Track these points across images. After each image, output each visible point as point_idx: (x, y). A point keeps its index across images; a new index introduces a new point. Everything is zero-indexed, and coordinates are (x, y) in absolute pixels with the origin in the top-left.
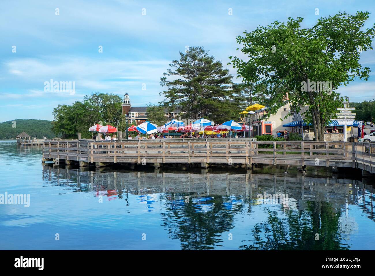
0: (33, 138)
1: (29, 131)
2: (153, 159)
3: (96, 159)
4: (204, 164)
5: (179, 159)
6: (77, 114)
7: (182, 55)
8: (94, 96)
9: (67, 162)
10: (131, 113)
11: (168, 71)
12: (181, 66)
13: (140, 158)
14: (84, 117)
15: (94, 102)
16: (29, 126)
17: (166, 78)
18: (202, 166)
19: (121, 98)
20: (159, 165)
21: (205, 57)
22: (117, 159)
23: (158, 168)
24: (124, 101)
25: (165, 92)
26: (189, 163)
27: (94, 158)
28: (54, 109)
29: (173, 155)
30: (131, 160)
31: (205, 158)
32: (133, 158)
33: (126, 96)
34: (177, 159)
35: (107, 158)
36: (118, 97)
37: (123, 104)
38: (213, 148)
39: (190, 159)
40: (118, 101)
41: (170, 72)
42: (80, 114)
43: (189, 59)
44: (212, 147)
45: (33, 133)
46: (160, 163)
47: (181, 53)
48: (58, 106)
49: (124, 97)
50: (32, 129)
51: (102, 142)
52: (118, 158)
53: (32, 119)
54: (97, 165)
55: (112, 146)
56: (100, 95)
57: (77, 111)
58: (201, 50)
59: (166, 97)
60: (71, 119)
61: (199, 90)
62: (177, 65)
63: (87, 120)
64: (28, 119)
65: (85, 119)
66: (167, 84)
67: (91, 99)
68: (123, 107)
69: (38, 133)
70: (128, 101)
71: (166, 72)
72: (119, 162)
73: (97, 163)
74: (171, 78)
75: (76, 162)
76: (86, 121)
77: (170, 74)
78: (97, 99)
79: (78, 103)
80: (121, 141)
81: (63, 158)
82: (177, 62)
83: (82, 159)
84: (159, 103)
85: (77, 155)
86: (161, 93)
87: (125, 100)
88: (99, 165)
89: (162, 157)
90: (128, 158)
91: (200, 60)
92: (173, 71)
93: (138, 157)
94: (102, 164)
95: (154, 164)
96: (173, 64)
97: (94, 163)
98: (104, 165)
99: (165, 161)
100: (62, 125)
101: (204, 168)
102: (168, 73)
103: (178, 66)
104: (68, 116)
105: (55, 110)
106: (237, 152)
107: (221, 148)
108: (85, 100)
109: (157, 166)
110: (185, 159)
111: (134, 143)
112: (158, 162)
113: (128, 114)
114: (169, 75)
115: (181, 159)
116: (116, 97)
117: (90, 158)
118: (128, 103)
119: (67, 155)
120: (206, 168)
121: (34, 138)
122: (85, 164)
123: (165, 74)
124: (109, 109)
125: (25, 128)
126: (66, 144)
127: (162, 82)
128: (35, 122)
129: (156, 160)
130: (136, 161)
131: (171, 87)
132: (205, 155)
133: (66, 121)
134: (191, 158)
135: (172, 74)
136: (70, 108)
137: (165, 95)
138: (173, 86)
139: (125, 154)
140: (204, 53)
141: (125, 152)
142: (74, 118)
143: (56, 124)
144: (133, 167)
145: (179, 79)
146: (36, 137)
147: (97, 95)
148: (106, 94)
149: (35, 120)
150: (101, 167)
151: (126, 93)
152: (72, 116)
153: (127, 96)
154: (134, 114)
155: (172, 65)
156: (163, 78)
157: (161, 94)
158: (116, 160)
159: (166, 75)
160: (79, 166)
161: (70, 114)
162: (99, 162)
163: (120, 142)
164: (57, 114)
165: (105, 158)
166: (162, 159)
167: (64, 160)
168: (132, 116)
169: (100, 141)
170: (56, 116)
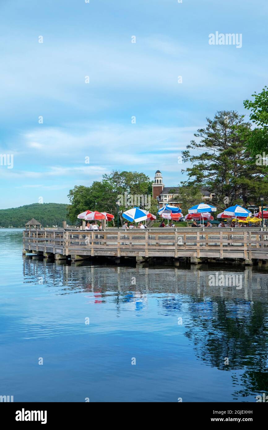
0: (53, 226)
1: (49, 217)
2: (134, 251)
3: (72, 251)
4: (193, 258)
5: (164, 252)
6: (95, 197)
7: (210, 122)
8: (115, 175)
9: (45, 255)
10: (163, 196)
11: (192, 142)
12: (208, 136)
13: (120, 251)
14: (102, 200)
15: (115, 182)
16: (49, 211)
17: (188, 152)
18: (192, 261)
19: (147, 176)
20: (141, 259)
21: (240, 124)
22: (95, 252)
23: (140, 263)
24: (155, 180)
25: (188, 170)
26: (176, 257)
27: (69, 251)
28: (70, 190)
29: (162, 248)
30: (110, 252)
31: (195, 251)
32: (112, 251)
33: (157, 174)
34: (162, 252)
35: (83, 250)
36: (144, 175)
37: (153, 184)
38: (209, 240)
39: (176, 252)
40: (144, 181)
41: (194, 144)
42: (98, 197)
43: (219, 127)
44: (207, 238)
45: (53, 219)
46: (143, 257)
47: (208, 120)
48: (75, 187)
49: (155, 175)
50: (52, 215)
51: (86, 231)
52: (96, 250)
53: (52, 203)
54: (73, 258)
55: (96, 237)
56: (122, 173)
57: (95, 193)
58: (234, 115)
59: (188, 175)
60: (88, 203)
61: (229, 166)
62: (203, 135)
63: (107, 204)
64: (48, 203)
65: (104, 202)
66: (190, 159)
67: (111, 178)
68: (154, 187)
69: (59, 220)
70: (160, 180)
71: (189, 144)
72: (96, 254)
73: (73, 255)
74: (196, 152)
75: (52, 254)
76: (106, 206)
77: (194, 146)
78: (118, 178)
79: (96, 184)
80: (105, 230)
81: (41, 250)
82: (203, 131)
83: (58, 252)
84: (182, 183)
85: (54, 247)
86: (183, 170)
87: (157, 179)
88: (74, 258)
89: (144, 250)
90: (107, 251)
91: (233, 128)
92: (198, 143)
93: (118, 250)
94: (78, 257)
95: (135, 257)
96: (199, 134)
97: (69, 256)
98: (80, 258)
99: (148, 254)
100: (78, 210)
101: (194, 264)
102: (192, 146)
103: (206, 136)
104: (84, 199)
105: (71, 193)
106: (241, 245)
107: (213, 240)
108: (104, 180)
109: (138, 260)
110: (171, 252)
111: (113, 233)
112: (140, 255)
113: (160, 197)
114: (194, 148)
115: (167, 253)
116: (141, 175)
117: (65, 250)
118: (160, 182)
119: (45, 246)
120: (197, 263)
121: (55, 227)
122: (61, 257)
123: (188, 147)
124: (133, 190)
125: (44, 214)
126: (44, 234)
127: (184, 157)
128: (57, 206)
129: (138, 253)
130: (115, 254)
131: (197, 163)
132: (195, 247)
133: (82, 206)
134: (178, 251)
135: (197, 146)
136: (87, 190)
137: (188, 173)
138: (199, 162)
139: (107, 245)
140: (239, 119)
141: (108, 243)
142: (91, 202)
143: (70, 210)
144: (118, 262)
145: (206, 153)
146: (57, 225)
147: (119, 173)
148: (130, 172)
149: (56, 204)
150: (77, 261)
151: (158, 170)
152: (89, 200)
153: (159, 174)
154: (167, 196)
155: (197, 136)
156: (186, 151)
157: (183, 172)
158: (93, 253)
159: (190, 148)
160: (55, 259)
161: (87, 197)
162: (75, 255)
163: (103, 232)
164: (73, 197)
165: (82, 250)
166: (144, 252)
167: (42, 252)
168: (164, 199)
169: (84, 231)
170: (72, 199)
